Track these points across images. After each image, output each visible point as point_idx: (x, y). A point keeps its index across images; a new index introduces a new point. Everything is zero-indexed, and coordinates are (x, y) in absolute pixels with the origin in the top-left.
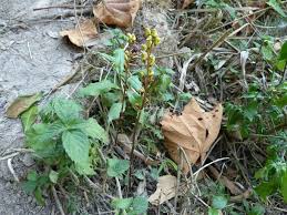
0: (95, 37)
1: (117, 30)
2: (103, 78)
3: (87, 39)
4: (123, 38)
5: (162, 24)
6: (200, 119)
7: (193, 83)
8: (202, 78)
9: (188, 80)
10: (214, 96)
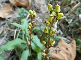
0: (11, 13)
1: (23, 9)
2: (16, 37)
3: (7, 14)
4: (26, 13)
5: (44, 5)
6: (67, 49)
7: (60, 31)
8: (63, 28)
9: (58, 29)
10: (69, 35)
